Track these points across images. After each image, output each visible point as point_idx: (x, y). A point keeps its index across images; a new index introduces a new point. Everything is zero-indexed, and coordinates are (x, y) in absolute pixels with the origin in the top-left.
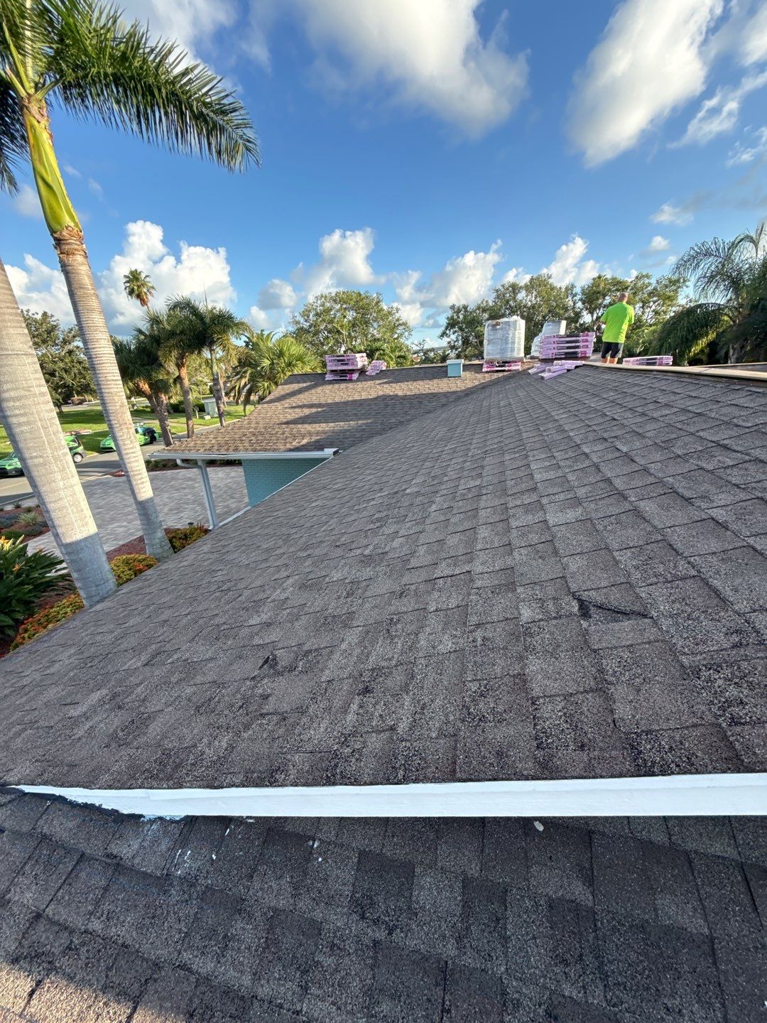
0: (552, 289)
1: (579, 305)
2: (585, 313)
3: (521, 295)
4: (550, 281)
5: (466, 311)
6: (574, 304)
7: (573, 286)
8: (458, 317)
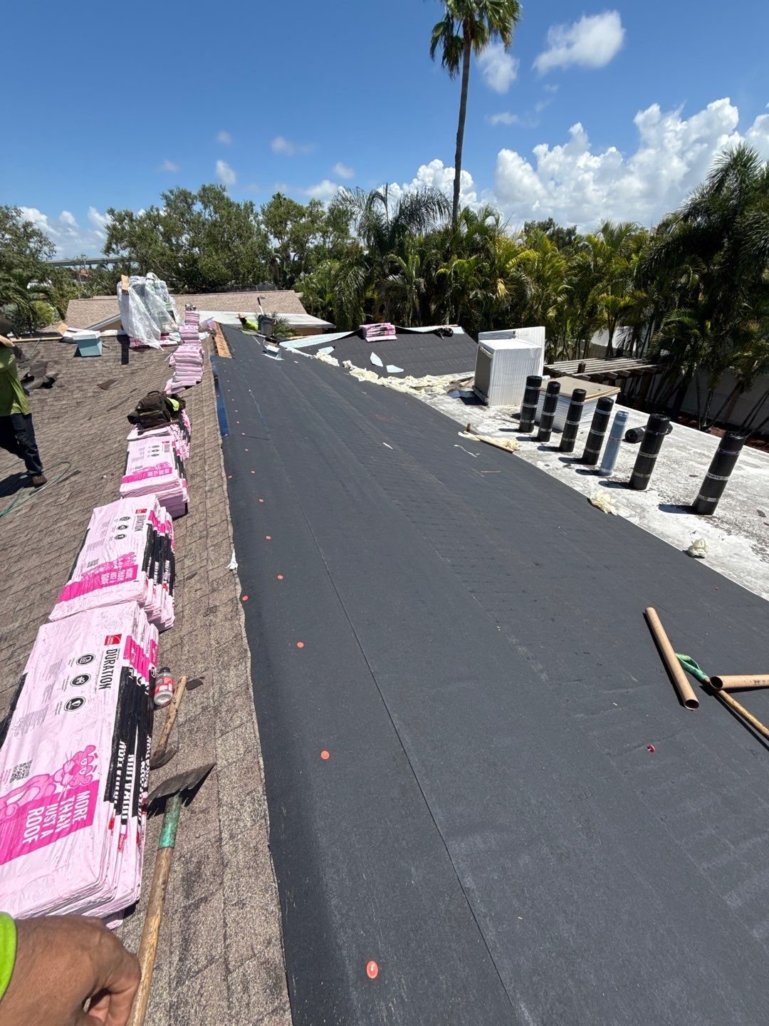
0: (230, 205)
1: (263, 226)
2: (271, 237)
3: (198, 207)
4: (226, 194)
5: (131, 220)
6: (258, 225)
7: (252, 205)
8: (123, 228)
